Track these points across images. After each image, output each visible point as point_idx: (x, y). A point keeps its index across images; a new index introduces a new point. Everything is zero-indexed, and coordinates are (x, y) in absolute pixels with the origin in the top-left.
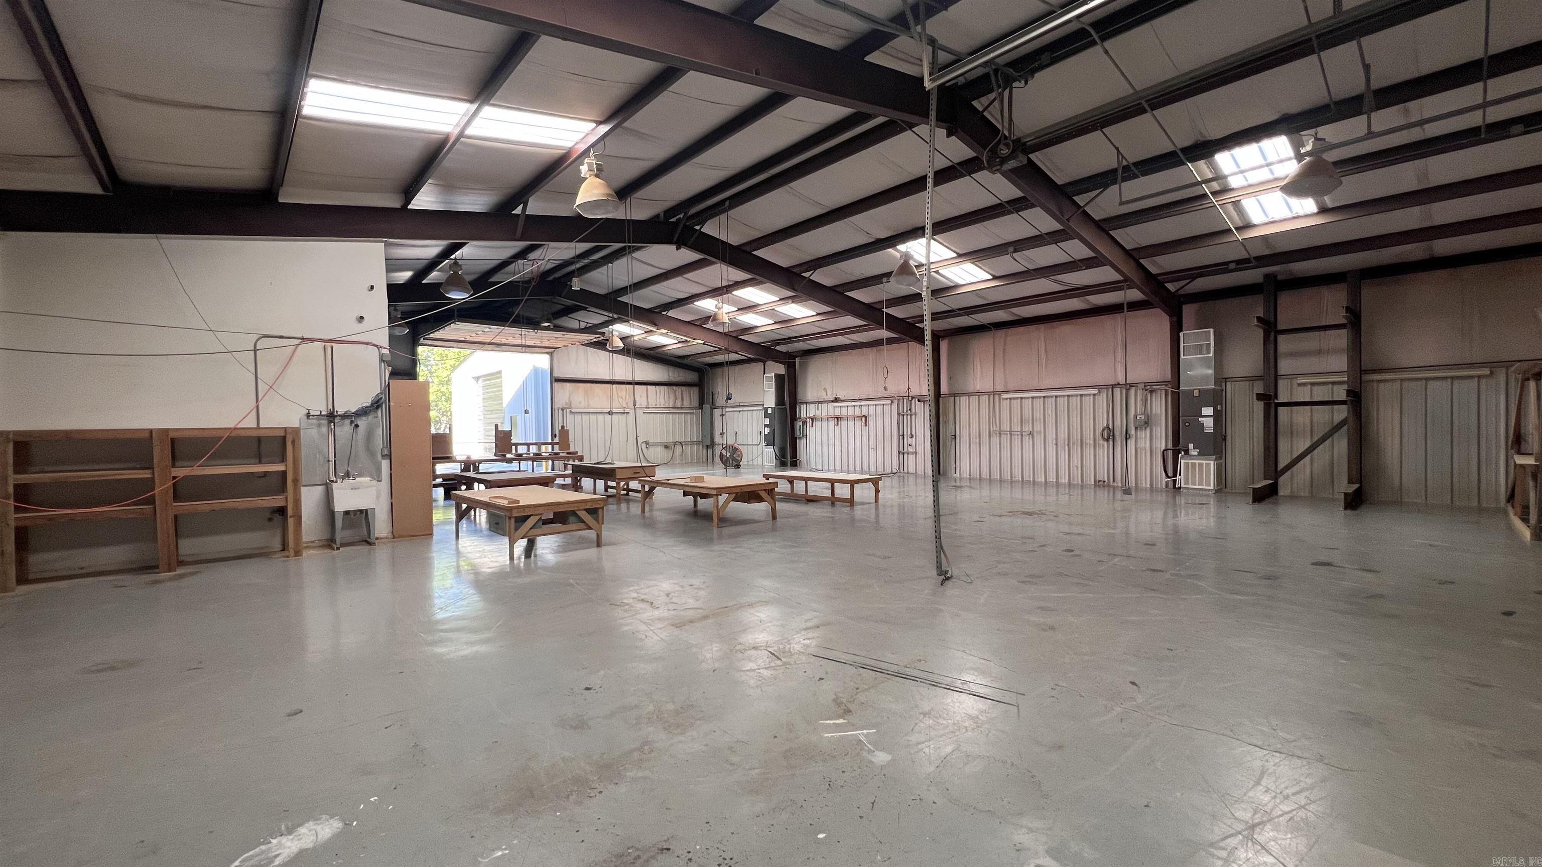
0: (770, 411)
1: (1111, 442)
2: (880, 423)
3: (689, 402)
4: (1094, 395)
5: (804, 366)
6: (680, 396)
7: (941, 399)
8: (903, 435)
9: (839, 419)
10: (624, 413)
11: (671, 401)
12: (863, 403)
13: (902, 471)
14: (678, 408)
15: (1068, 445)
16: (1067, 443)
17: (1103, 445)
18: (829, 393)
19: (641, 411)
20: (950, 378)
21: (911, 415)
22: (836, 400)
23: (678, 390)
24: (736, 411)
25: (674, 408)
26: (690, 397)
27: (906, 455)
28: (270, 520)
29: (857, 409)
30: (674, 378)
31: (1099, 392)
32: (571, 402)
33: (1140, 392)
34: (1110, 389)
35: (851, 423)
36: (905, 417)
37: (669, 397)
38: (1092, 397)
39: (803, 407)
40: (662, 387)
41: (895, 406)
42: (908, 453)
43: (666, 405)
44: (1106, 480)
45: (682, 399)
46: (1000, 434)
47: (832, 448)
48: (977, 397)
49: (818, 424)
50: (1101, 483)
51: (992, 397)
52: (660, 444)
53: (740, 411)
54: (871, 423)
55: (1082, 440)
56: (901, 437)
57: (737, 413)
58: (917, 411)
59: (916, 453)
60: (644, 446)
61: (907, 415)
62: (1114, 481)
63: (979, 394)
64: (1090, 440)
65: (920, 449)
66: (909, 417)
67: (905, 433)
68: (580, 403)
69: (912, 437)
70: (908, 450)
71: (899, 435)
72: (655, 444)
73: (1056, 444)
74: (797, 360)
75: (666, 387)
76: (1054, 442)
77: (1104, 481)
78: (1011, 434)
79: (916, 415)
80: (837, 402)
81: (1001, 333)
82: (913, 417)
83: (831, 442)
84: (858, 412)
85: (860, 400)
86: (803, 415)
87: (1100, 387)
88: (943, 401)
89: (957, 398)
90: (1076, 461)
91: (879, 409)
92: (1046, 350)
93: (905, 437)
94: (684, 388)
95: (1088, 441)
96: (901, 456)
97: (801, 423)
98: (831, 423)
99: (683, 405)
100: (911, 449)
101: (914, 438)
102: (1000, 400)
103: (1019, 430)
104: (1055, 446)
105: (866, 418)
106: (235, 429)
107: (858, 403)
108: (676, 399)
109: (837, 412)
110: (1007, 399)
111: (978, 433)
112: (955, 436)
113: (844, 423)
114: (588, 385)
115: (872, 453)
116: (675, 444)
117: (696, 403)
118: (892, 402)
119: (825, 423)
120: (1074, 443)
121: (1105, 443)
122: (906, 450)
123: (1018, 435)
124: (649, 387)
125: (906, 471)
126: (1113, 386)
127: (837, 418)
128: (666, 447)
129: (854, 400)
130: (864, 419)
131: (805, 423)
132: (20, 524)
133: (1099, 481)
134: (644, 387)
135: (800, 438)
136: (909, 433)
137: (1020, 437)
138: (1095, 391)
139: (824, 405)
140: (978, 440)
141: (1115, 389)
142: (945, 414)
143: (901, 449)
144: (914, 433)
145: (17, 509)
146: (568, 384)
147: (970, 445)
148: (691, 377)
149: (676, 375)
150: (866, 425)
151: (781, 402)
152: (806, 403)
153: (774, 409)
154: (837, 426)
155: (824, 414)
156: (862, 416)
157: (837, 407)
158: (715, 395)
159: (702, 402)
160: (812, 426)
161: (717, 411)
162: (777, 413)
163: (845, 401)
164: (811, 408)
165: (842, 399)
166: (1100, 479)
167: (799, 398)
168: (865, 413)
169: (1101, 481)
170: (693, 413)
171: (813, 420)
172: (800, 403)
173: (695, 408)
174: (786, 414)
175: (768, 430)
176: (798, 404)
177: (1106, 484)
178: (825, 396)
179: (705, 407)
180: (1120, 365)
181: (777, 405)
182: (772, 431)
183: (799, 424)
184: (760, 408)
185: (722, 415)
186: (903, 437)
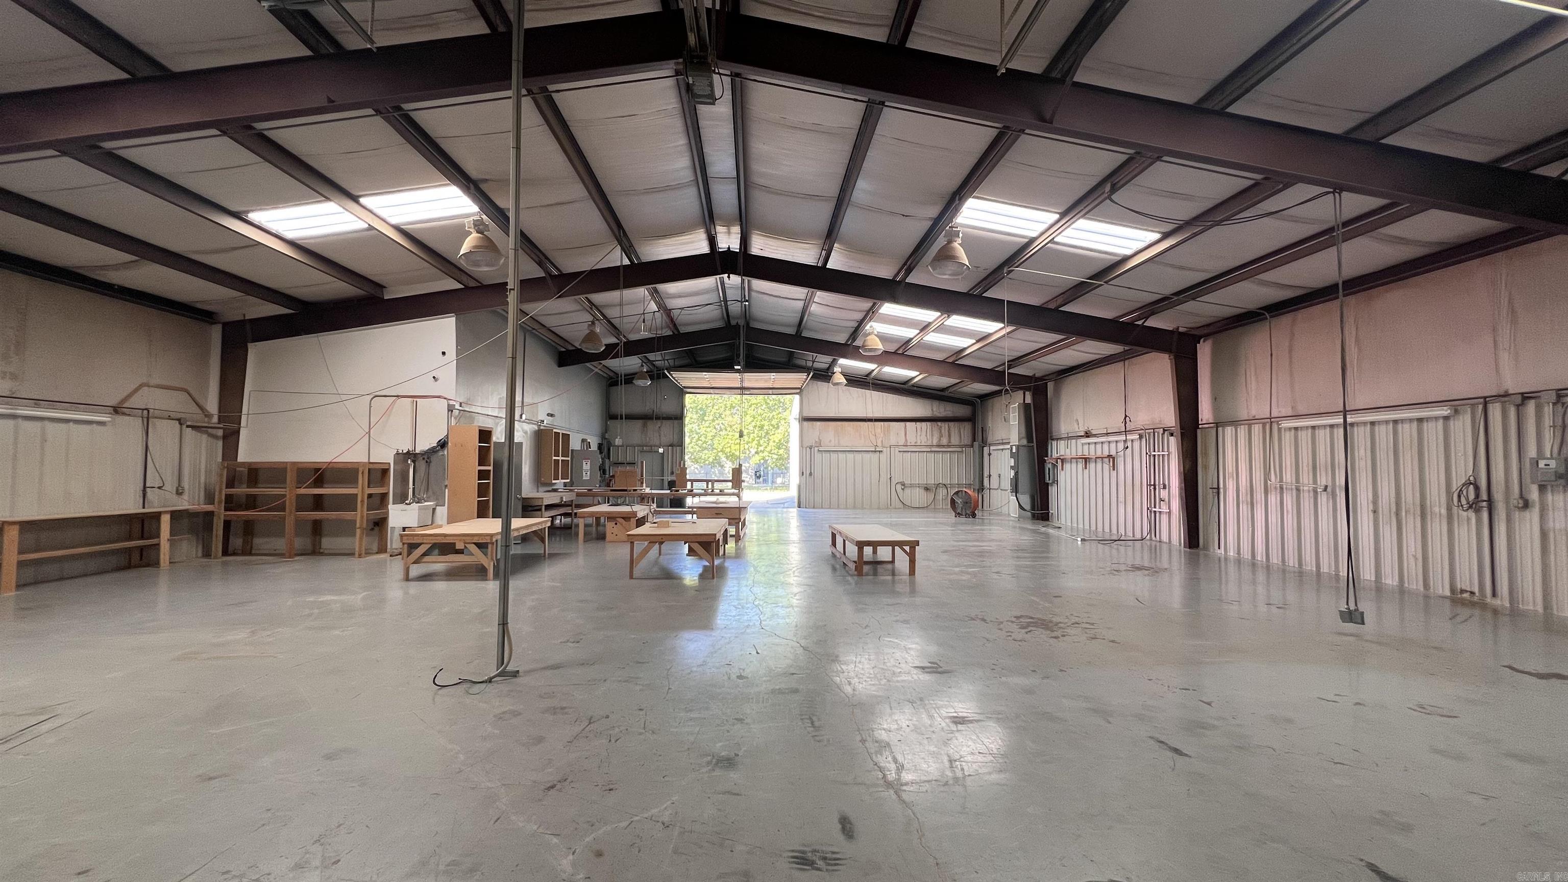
0: (1014, 449)
1: (1485, 515)
2: (1129, 468)
3: (957, 439)
4: (1446, 418)
5: (1057, 391)
6: (947, 433)
7: (1199, 431)
8: (1154, 485)
9: (1088, 460)
10: (875, 451)
11: (935, 438)
12: (1111, 438)
13: (1153, 538)
14: (943, 446)
15: (1398, 514)
16: (1394, 509)
17: (1469, 519)
18: (1081, 424)
19: (897, 450)
20: (1215, 399)
21: (1163, 456)
22: (1088, 435)
23: (945, 426)
24: (999, 450)
25: (938, 446)
26: (959, 434)
27: (1157, 515)
28: (372, 529)
29: (1099, 446)
30: (940, 413)
31: (1456, 411)
32: (820, 441)
33: (1548, 410)
34: (1481, 407)
35: (1099, 465)
36: (1156, 459)
37: (932, 435)
38: (1441, 422)
39: (1054, 443)
40: (924, 424)
41: (1144, 442)
42: (1160, 513)
43: (929, 443)
44: (1476, 590)
45: (949, 436)
46: (1281, 489)
48: (1247, 426)
49: (1067, 466)
50: (1466, 595)
51: (1268, 426)
52: (919, 486)
53: (1003, 449)
54: (1120, 467)
55: (1423, 507)
56: (1152, 488)
57: (1000, 452)
58: (1170, 450)
59: (1169, 512)
60: (899, 487)
61: (1159, 456)
62: (1494, 594)
63: (1250, 422)
64: (1440, 507)
65: (1174, 507)
66: (1161, 458)
67: (1157, 483)
68: (830, 441)
69: (1164, 487)
70: (1160, 508)
71: (1149, 485)
72: (912, 486)
73: (1375, 512)
74: (1050, 386)
75: (929, 424)
76: (1371, 507)
77: (1472, 593)
78: (1298, 491)
79: (1168, 455)
80: (1088, 437)
81: (1285, 320)
82: (1165, 459)
83: (1080, 491)
84: (1107, 451)
85: (1107, 434)
86: (1055, 455)
87: (1456, 405)
88: (1203, 431)
89: (1222, 430)
90: (1412, 545)
91: (1128, 446)
92: (1357, 340)
93: (1157, 487)
94: (951, 424)
95: (1437, 510)
96: (1153, 516)
97: (1050, 466)
98: (1081, 465)
99: (950, 442)
100: (1164, 507)
101: (1167, 490)
102: (1280, 431)
104: (1372, 515)
105: (1114, 459)
106: (331, 463)
107: (1107, 439)
108: (941, 436)
109: (1086, 453)
110: (1290, 429)
111: (1249, 486)
112: (1218, 488)
113: (1092, 465)
114: (839, 423)
116: (937, 486)
117: (967, 440)
118: (1141, 437)
119: (1074, 466)
120: (1408, 510)
121: (1472, 514)
122: (1157, 507)
123: (1309, 491)
124: (908, 424)
125: (1158, 538)
126: (1486, 401)
127: (1086, 459)
128: (927, 489)
129: (1105, 435)
130: (1112, 460)
131: (1055, 466)
132: (228, 518)
133: (1462, 591)
134: (902, 424)
135: (1052, 485)
136: (1161, 482)
137: (1312, 494)
138: (1445, 411)
139: (1074, 441)
140: (1249, 498)
141: (1490, 407)
142: (1206, 455)
143: (1152, 506)
144: (1167, 483)
145: (226, 510)
146: (818, 423)
147: (1238, 505)
148: (961, 410)
149: (942, 410)
150: (1114, 470)
151: (1029, 438)
152: (1057, 439)
153: (1018, 447)
154: (1086, 468)
155: (1074, 455)
156: (1109, 456)
157: (1086, 444)
158: (986, 431)
159: (974, 440)
160: (1062, 469)
161: (986, 449)
162: (1023, 452)
163: (1095, 436)
164: (1062, 444)
165: (1094, 432)
166: (1464, 588)
167: (1051, 433)
168: (1113, 453)
169: (1467, 591)
170: (962, 452)
171: (1063, 461)
172: (1053, 440)
173: (966, 446)
174: (1034, 454)
175: (1012, 473)
176: (1050, 441)
177: (1476, 599)
178: (1077, 430)
179: (976, 444)
180: (1506, 355)
181: (1025, 442)
182: (1016, 474)
183: (1049, 466)
184: (1009, 447)
185: (990, 454)
186: (1155, 489)
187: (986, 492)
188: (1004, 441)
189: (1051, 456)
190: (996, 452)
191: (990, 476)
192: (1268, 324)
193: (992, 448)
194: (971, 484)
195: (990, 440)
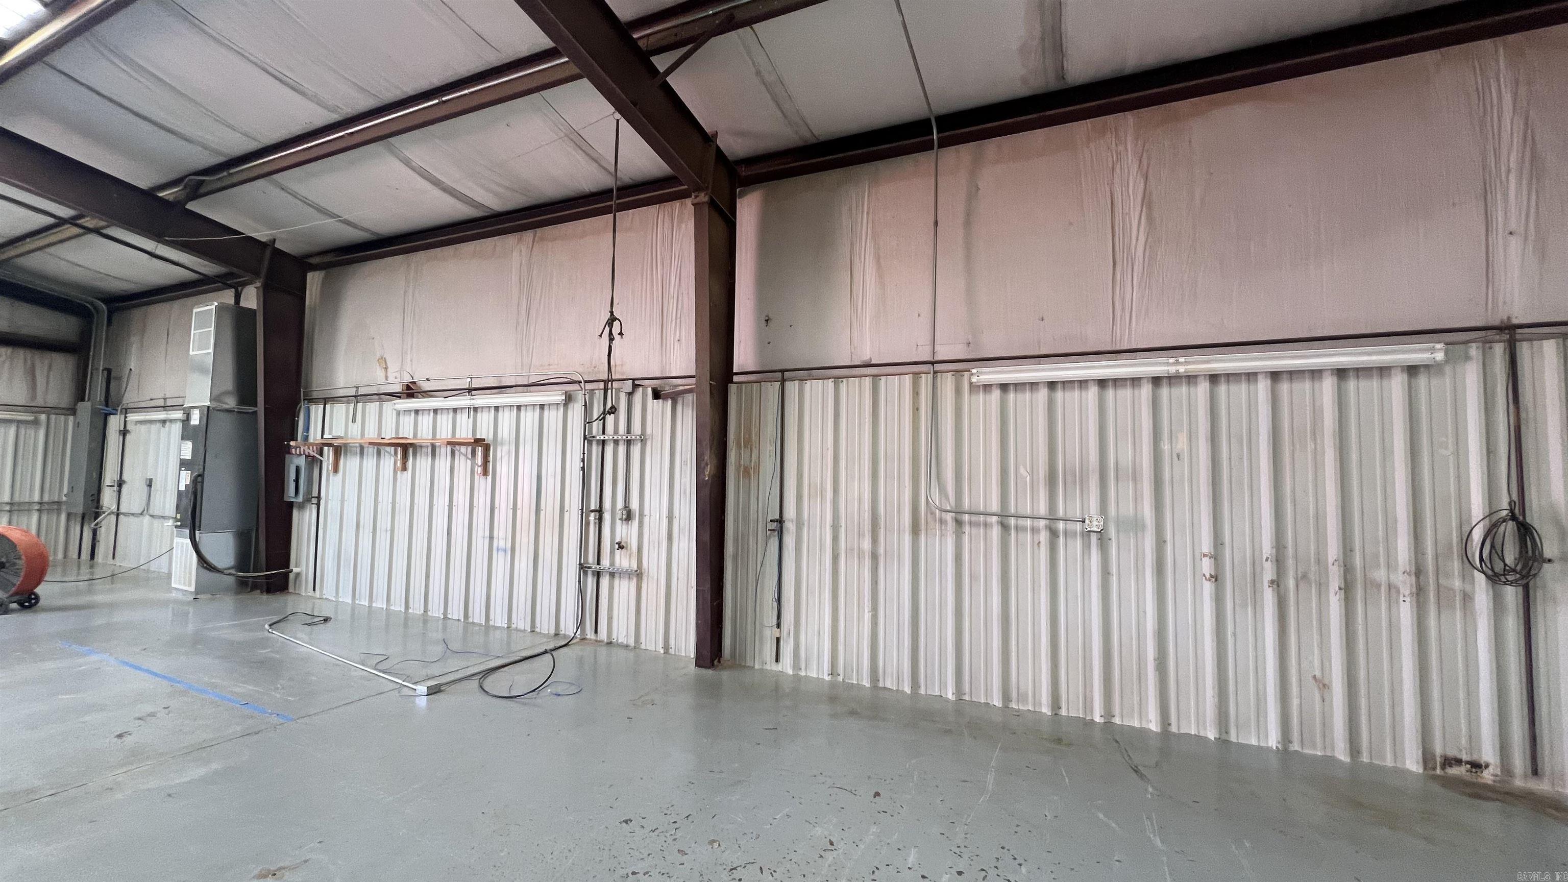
0: (195, 419)
1: (1513, 587)
2: (527, 469)
7: (733, 388)
8: (600, 511)
9: (411, 451)
12: (481, 400)
13: (590, 635)
15: (1276, 583)
18: (393, 368)
20: (769, 318)
21: (629, 443)
22: (410, 391)
24: (151, 422)
26: (31, 379)
27: (605, 581)
29: (464, 420)
35: (443, 463)
36: (609, 449)
39: (316, 411)
41: (576, 411)
42: (612, 575)
44: (1488, 754)
46: (959, 523)
47: (383, 540)
48: (868, 379)
49: (350, 464)
51: (925, 381)
53: (164, 422)
54: (503, 467)
55: (1347, 569)
56: (592, 517)
57: (155, 427)
58: (649, 431)
59: (639, 574)
61: (616, 442)
62: (1535, 772)
65: (654, 563)
66: (622, 449)
67: (607, 504)
69: (629, 517)
70: (612, 563)
71: (584, 511)
73: (1216, 578)
74: (314, 280)
76: (1207, 567)
77: (1476, 766)
78: (1005, 527)
79: (643, 441)
80: (410, 396)
82: (636, 450)
83: (384, 522)
84: (464, 433)
85: (475, 390)
86: (315, 435)
88: (740, 391)
89: (792, 388)
91: (529, 419)
92: (1147, 202)
93: (607, 516)
96: (591, 581)
97: (301, 462)
98: (389, 462)
100: (623, 561)
101: (635, 523)
102: (958, 391)
103: (1043, 509)
104: (1208, 587)
105: (487, 448)
107: (464, 401)
109: (407, 432)
111: (867, 516)
112: (780, 521)
113: (422, 463)
115: (501, 563)
117: (55, 396)
118: (569, 399)
119: (370, 462)
120: (1302, 578)
122: (606, 562)
123: (1035, 530)
125: (603, 635)
127: (405, 447)
129: (459, 391)
130: (479, 451)
131: (314, 462)
133: (1449, 762)
135: (301, 506)
136: (620, 504)
137: (1044, 536)
139: (372, 407)
140: (866, 545)
142: (748, 443)
143: (591, 558)
144: (634, 505)
147: (835, 558)
150: (485, 473)
151: (245, 393)
152: (325, 401)
153: (208, 413)
154: (404, 468)
155: (371, 434)
156: (478, 442)
157: (408, 412)
158: (119, 379)
159: (80, 394)
160: (336, 470)
161: (115, 422)
162: (225, 428)
163: (427, 394)
164: (338, 414)
165: (426, 386)
166: (1452, 753)
167: (308, 384)
168: (484, 433)
169: (1459, 762)
170: (36, 422)
171: (339, 450)
172: (312, 401)
173: (49, 410)
174: (256, 430)
175: (186, 478)
176: (303, 406)
177: (1487, 776)
178: (381, 378)
179: (85, 407)
180: (1515, 244)
181: (231, 402)
182: (198, 482)
183: (296, 462)
184: (179, 415)
185: (124, 433)
186: (600, 520)
187: (106, 524)
188: (169, 403)
189: (306, 438)
190: (143, 428)
191: (120, 484)
192: (934, 155)
193: (132, 417)
194: (59, 503)
195: (130, 398)
